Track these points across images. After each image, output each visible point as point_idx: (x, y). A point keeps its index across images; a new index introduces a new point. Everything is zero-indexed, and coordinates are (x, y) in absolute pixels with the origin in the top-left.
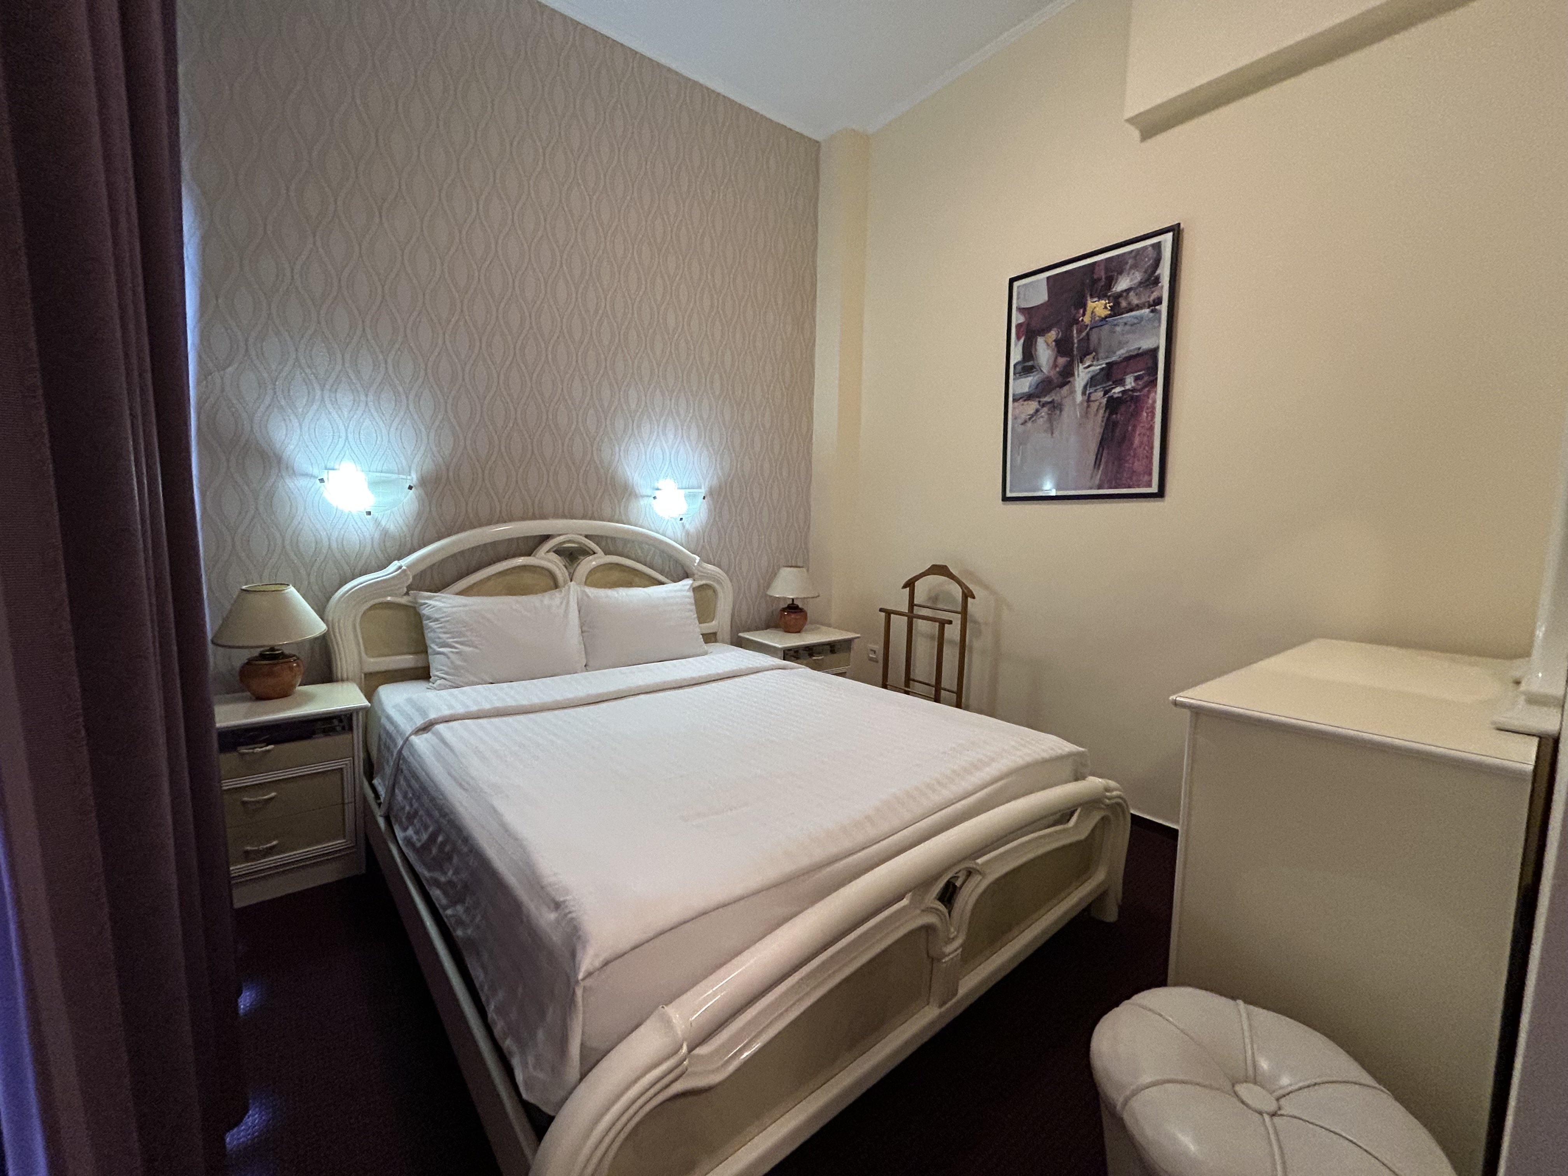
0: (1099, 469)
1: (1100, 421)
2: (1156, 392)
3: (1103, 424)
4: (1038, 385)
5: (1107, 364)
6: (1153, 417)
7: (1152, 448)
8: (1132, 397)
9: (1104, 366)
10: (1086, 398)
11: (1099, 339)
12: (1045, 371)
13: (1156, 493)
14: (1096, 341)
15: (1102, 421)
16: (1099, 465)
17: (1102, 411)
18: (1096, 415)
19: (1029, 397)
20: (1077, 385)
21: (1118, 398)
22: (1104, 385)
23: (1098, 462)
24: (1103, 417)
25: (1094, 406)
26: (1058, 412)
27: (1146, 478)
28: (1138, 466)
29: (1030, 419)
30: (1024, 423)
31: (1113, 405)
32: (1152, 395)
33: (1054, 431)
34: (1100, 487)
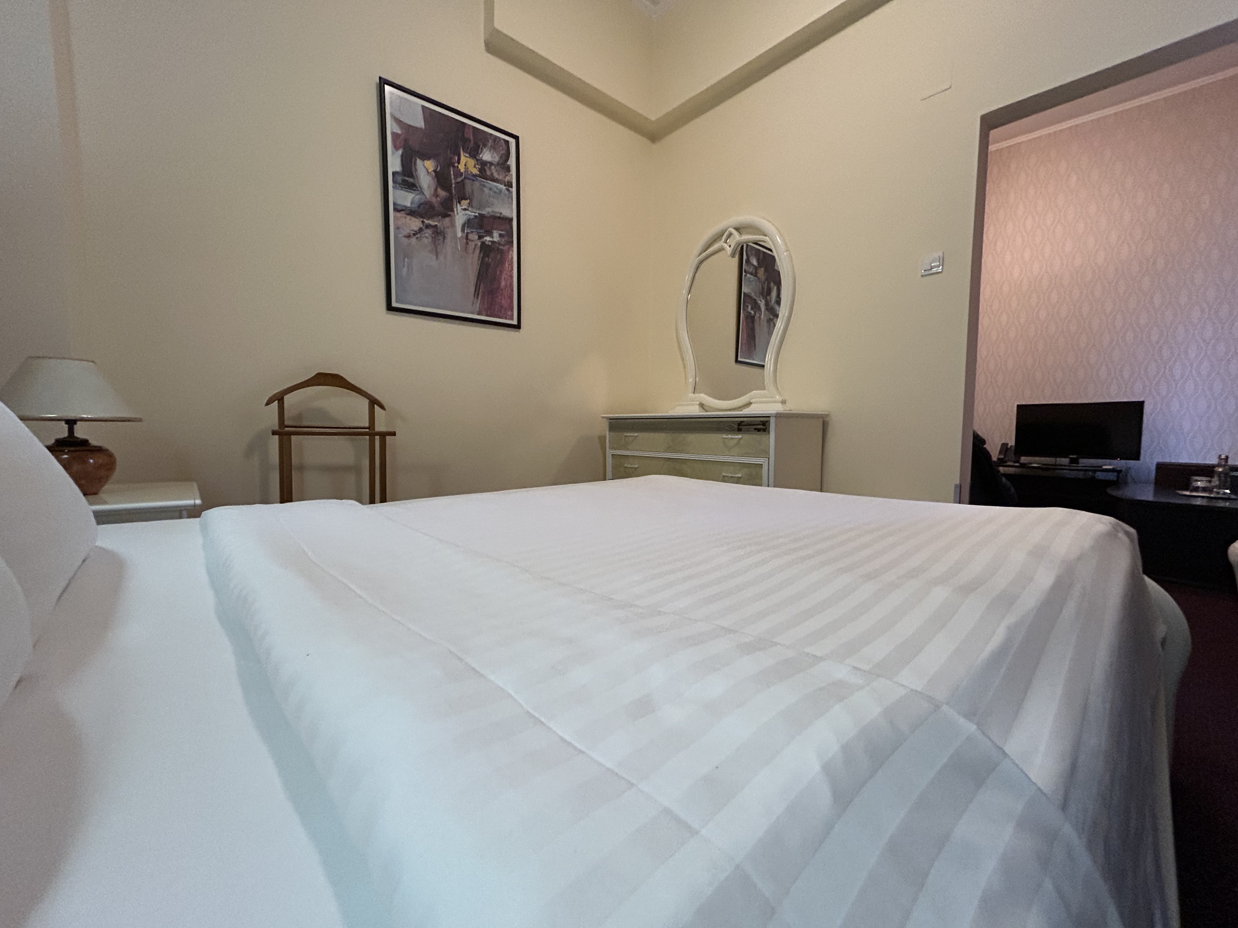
0: (478, 298)
1: (476, 259)
2: (513, 251)
3: (480, 262)
4: (421, 204)
5: (479, 214)
6: (512, 269)
7: (512, 291)
8: (498, 249)
9: (477, 214)
10: (465, 236)
11: (473, 191)
12: (426, 193)
13: (515, 325)
14: (470, 191)
15: (479, 260)
16: (478, 295)
17: (478, 251)
18: (473, 253)
19: (411, 213)
20: (457, 221)
21: (488, 245)
22: (479, 231)
23: (477, 292)
24: (479, 256)
25: (472, 245)
26: (441, 238)
27: (510, 313)
28: (505, 303)
29: (414, 235)
30: (408, 237)
31: (486, 249)
32: (511, 252)
33: (439, 255)
34: (479, 314)
